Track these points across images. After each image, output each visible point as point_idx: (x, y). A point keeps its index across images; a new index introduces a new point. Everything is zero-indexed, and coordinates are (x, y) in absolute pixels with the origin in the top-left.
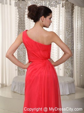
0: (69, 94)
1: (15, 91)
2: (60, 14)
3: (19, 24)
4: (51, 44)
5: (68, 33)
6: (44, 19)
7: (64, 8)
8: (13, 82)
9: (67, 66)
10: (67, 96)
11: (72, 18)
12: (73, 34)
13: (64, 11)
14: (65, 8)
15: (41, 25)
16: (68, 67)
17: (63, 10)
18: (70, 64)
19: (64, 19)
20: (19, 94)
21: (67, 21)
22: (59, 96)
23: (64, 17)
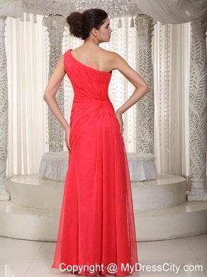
0: (144, 179)
1: (47, 176)
2: (127, 39)
3: (51, 58)
4: (111, 72)
5: (144, 74)
6: (97, 31)
7: (135, 28)
8: (43, 160)
9: (141, 135)
10: (142, 184)
11: (150, 46)
12: (152, 75)
13: (135, 34)
14: (137, 29)
15: (94, 41)
16: (143, 139)
17: (133, 32)
18: (148, 131)
19: (135, 48)
20: (53, 180)
21: (140, 52)
22: (128, 184)
23: (135, 44)
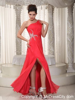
0: (51, 64)
1: (15, 64)
2: (44, 14)
3: (16, 21)
5: (51, 26)
9: (50, 49)
11: (53, 16)
12: (54, 27)
14: (48, 10)
18: (52, 47)
